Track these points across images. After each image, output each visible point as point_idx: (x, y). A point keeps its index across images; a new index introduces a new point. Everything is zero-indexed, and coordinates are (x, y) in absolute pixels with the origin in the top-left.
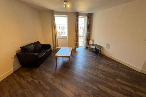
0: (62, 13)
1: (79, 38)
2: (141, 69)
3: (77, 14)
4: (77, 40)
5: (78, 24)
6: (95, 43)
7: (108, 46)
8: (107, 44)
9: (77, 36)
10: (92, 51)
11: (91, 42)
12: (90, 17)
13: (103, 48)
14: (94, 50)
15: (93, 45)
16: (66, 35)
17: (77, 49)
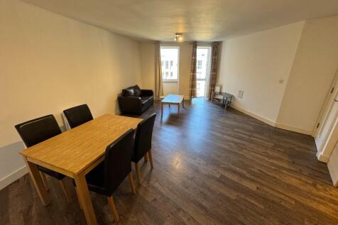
0: (171, 44)
1: (197, 82)
2: (275, 122)
3: (195, 44)
4: (193, 86)
5: (195, 60)
6: (224, 91)
7: (241, 93)
8: (240, 92)
9: (193, 79)
10: (219, 105)
11: (217, 89)
12: (216, 48)
13: (234, 98)
14: (222, 102)
15: (220, 93)
16: (175, 77)
17: (194, 100)
